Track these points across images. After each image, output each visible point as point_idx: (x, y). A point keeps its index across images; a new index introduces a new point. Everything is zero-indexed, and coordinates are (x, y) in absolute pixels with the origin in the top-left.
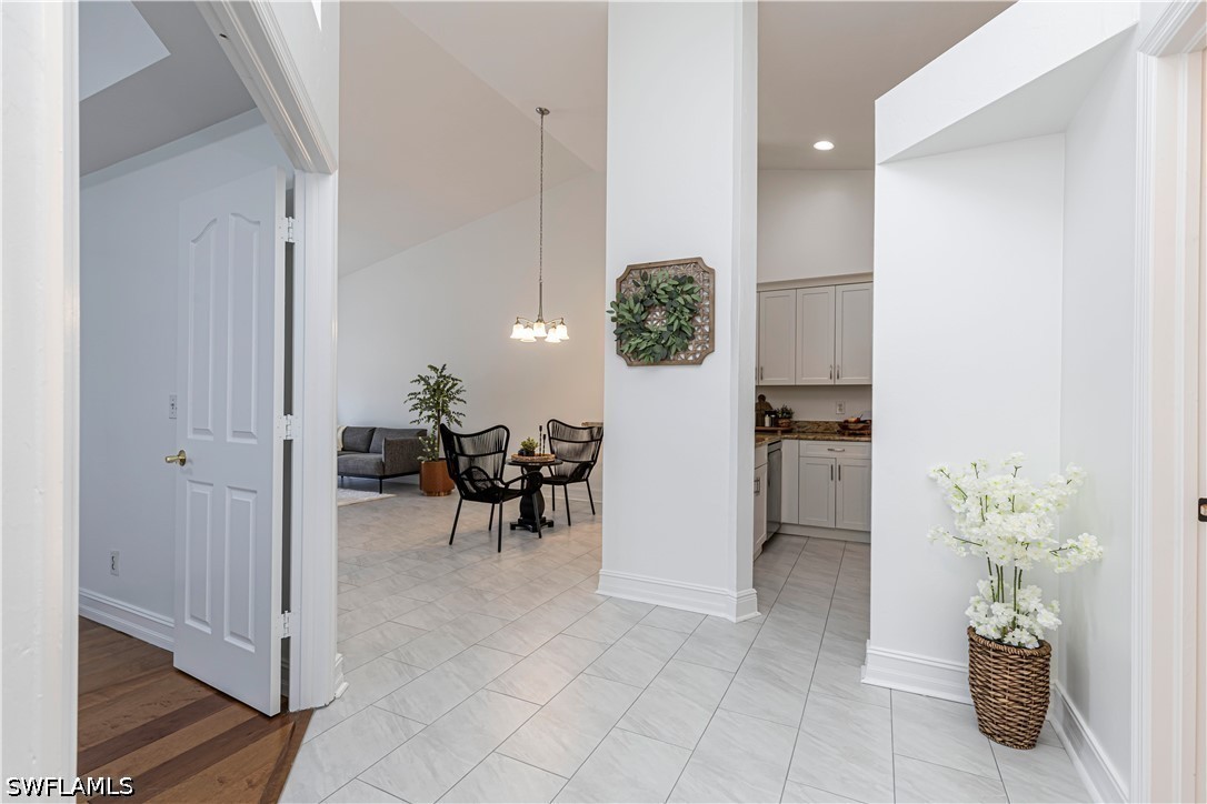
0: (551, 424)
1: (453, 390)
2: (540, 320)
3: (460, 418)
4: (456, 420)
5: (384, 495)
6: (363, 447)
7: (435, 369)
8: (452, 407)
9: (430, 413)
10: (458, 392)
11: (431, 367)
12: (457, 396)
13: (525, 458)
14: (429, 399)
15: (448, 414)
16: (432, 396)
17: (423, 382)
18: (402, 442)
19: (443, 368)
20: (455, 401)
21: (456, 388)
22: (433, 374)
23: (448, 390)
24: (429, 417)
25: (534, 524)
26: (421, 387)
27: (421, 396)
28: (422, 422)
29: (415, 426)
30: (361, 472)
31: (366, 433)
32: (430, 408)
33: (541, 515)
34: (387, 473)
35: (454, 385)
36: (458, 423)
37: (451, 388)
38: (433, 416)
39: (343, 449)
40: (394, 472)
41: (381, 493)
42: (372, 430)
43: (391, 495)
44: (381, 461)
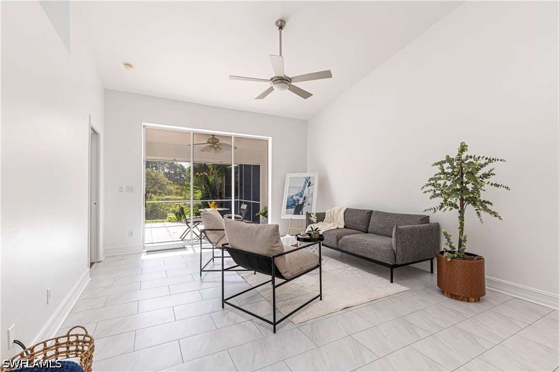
6: (363, 227)
31: (364, 215)
34: (398, 262)
39: (345, 227)
40: (405, 262)
41: (392, 282)
42: (371, 212)
43: (403, 288)
44: (392, 250)
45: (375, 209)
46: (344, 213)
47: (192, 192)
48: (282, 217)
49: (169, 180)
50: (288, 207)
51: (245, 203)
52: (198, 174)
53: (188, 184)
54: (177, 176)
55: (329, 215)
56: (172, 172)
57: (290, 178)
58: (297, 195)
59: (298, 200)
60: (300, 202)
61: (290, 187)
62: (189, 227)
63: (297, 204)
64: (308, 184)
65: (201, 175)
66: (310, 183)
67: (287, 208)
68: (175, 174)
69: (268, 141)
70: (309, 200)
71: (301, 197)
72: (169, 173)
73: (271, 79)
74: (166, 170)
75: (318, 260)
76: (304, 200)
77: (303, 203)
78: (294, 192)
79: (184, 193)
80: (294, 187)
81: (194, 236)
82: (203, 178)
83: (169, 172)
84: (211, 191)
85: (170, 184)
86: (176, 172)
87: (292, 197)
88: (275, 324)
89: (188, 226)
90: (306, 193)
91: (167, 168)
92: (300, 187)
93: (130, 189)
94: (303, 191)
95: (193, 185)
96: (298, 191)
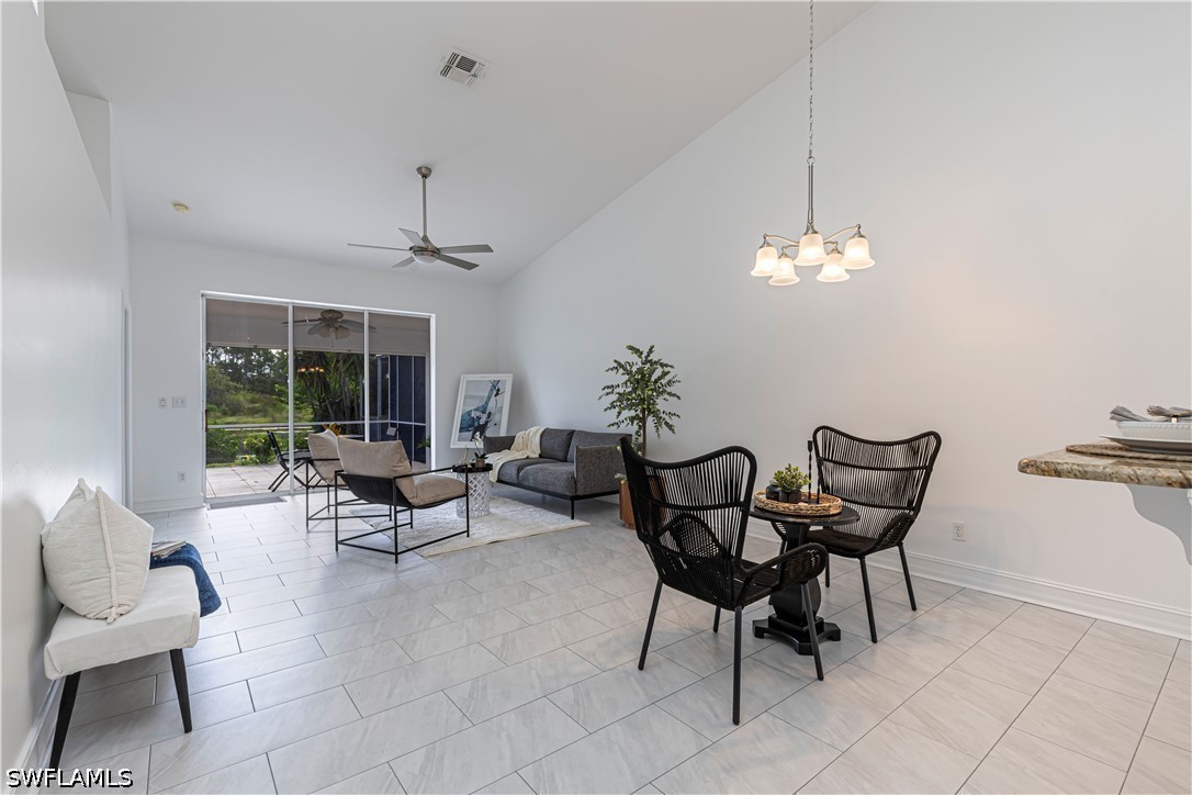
0: (820, 434)
1: (664, 381)
2: (811, 229)
3: (673, 421)
4: (667, 424)
5: (577, 523)
6: (560, 454)
7: (638, 352)
8: (661, 404)
9: (633, 413)
10: (669, 383)
11: (631, 348)
12: (669, 389)
13: (782, 506)
14: (630, 393)
15: (656, 414)
16: (635, 390)
17: (621, 371)
18: (598, 451)
19: (651, 351)
20: (666, 396)
21: (668, 378)
22: (634, 358)
23: (656, 382)
24: (632, 419)
25: (805, 637)
26: (620, 378)
27: (621, 390)
28: (623, 425)
29: (614, 430)
30: (551, 489)
31: (564, 437)
32: (630, 407)
33: (815, 613)
34: (580, 493)
35: (665, 374)
36: (670, 427)
37: (659, 378)
38: (637, 416)
39: (540, 456)
40: (589, 492)
41: (573, 518)
42: (571, 433)
43: (584, 523)
44: (573, 477)
45: (577, 429)
46: (542, 436)
47: (291, 407)
48: (452, 446)
49: (232, 380)
50: (462, 429)
51: (393, 425)
52: (303, 370)
53: (281, 391)
54: (252, 370)
55: (521, 440)
56: (240, 362)
57: (468, 382)
58: (476, 410)
59: (479, 418)
60: (482, 422)
61: (466, 397)
62: (287, 469)
63: (476, 424)
64: (495, 392)
65: (310, 373)
66: (499, 390)
67: (460, 431)
68: (248, 365)
69: (429, 320)
70: (495, 418)
71: (484, 412)
72: (232, 364)
73: (411, 249)
74: (223, 357)
75: (464, 488)
76: (489, 417)
77: (487, 423)
78: (474, 405)
79: (270, 410)
80: (472, 397)
81: (297, 484)
82: (316, 379)
83: (231, 360)
84: (332, 405)
85: (236, 389)
86: (249, 361)
87: (469, 413)
88: (397, 554)
89: (284, 466)
90: (491, 406)
91: (226, 352)
92: (483, 398)
93: (180, 402)
94: (487, 403)
95: (295, 392)
96: (478, 404)
